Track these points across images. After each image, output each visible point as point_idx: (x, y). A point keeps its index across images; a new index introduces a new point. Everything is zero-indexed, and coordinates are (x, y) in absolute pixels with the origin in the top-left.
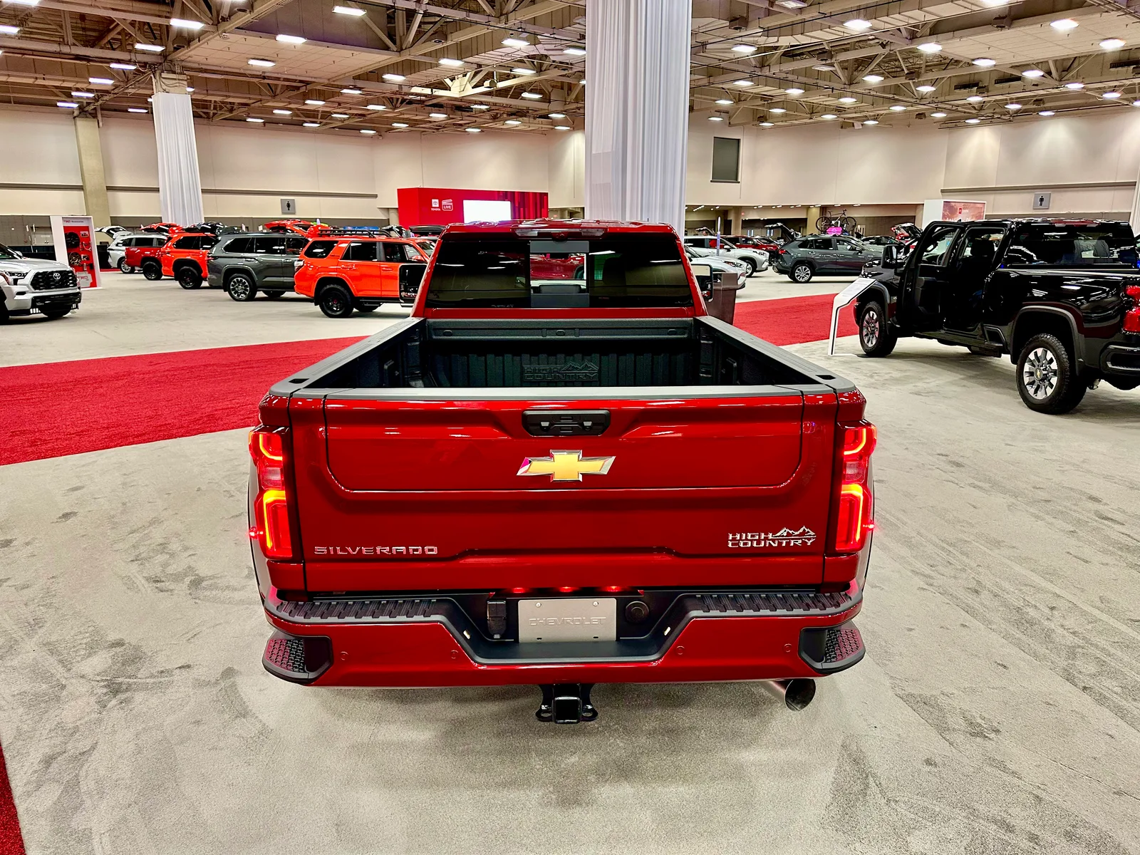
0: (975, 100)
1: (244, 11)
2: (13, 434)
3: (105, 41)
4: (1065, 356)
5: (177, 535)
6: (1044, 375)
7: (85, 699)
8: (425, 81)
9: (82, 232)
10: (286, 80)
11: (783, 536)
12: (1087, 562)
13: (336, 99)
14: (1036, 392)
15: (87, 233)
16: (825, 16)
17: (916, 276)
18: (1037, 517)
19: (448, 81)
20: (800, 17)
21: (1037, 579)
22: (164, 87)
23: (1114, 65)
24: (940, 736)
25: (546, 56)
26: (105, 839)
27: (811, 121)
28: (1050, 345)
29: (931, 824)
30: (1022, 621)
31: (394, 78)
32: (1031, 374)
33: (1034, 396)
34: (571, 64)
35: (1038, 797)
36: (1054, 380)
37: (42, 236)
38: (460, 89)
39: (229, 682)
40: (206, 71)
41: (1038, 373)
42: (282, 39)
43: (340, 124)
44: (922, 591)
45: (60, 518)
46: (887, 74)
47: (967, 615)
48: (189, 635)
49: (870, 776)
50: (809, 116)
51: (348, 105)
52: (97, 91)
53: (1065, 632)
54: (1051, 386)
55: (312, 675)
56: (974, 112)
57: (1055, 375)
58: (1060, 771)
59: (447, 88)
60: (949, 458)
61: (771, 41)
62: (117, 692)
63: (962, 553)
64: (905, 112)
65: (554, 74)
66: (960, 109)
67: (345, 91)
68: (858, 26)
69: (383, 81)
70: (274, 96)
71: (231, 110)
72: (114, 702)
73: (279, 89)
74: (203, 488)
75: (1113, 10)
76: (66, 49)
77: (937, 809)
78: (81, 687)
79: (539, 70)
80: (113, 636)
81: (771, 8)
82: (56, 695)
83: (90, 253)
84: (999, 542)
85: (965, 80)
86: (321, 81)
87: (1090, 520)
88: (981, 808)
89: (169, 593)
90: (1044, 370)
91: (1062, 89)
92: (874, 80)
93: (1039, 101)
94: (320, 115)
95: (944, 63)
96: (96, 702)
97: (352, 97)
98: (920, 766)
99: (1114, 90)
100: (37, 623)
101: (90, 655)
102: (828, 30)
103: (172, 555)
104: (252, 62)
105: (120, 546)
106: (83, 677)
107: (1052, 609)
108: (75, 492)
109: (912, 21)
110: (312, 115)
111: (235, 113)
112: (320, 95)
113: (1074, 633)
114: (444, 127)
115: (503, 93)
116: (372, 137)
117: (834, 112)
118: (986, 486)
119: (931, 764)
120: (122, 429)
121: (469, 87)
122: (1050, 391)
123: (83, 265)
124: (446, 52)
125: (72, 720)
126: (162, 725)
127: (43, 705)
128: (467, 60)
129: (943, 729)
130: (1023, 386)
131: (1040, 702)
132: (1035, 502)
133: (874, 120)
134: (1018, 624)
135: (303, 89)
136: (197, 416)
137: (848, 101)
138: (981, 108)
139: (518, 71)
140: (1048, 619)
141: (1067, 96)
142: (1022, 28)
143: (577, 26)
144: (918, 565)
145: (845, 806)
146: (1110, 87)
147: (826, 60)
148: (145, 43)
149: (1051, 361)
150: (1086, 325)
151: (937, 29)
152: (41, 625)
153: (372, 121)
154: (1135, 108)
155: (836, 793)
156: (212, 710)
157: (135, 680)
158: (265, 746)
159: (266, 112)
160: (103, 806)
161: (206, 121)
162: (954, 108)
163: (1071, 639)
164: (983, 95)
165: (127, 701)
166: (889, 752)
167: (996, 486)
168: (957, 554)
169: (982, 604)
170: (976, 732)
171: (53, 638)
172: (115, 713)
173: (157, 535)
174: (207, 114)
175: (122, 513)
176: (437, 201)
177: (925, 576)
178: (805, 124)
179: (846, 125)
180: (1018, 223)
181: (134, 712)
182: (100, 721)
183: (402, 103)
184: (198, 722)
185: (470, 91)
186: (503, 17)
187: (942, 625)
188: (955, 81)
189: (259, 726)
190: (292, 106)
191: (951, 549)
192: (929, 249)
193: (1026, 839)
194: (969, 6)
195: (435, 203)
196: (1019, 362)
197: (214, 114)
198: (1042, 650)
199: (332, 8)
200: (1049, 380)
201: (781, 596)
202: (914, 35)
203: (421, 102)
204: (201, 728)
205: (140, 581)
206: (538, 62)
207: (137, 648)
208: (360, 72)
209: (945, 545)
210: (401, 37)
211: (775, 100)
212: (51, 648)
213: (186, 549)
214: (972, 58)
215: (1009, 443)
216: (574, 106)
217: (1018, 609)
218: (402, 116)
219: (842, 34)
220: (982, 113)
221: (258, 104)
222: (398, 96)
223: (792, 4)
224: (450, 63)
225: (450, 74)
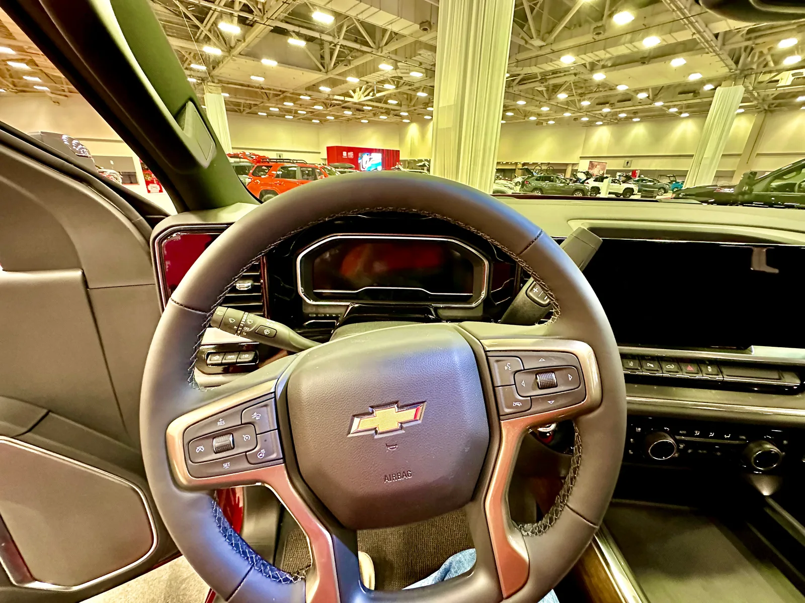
0: (605, 110)
1: (241, 41)
8: (340, 92)
10: (272, 90)
13: (299, 102)
16: (552, 52)
19: (351, 92)
20: (539, 52)
22: (209, 90)
23: (680, 93)
25: (401, 78)
27: (524, 120)
31: (325, 89)
34: (414, 82)
38: (358, 97)
40: (232, 83)
42: (265, 61)
43: (302, 117)
50: (523, 117)
51: (305, 106)
56: (602, 117)
59: (352, 97)
61: (517, 70)
64: (570, 116)
65: (405, 89)
66: (597, 116)
67: (302, 97)
68: (567, 60)
69: (320, 92)
70: (269, 99)
71: (250, 108)
73: (271, 95)
75: (711, 52)
79: (397, 87)
81: (526, 46)
85: (602, 101)
86: (289, 90)
91: (652, 106)
92: (562, 96)
93: (636, 112)
94: (293, 112)
97: (305, 100)
99: (676, 106)
102: (550, 63)
104: (253, 78)
110: (289, 111)
111: (252, 109)
112: (291, 100)
114: (351, 120)
115: (379, 100)
116: (317, 124)
117: (536, 116)
121: (362, 96)
124: (350, 73)
128: (361, 78)
133: (554, 121)
135: (282, 96)
137: (545, 109)
138: (606, 116)
139: (386, 86)
141: (652, 109)
142: (654, 65)
143: (419, 57)
147: (543, 83)
148: (196, 64)
153: (317, 115)
159: (266, 109)
162: (594, 115)
164: (611, 108)
174: (240, 110)
176: (346, 153)
178: (520, 122)
179: (539, 124)
183: (330, 106)
185: (363, 99)
186: (380, 49)
188: (597, 101)
190: (278, 106)
195: (345, 154)
197: (244, 110)
199: (286, 41)
203: (338, 105)
206: (397, 81)
208: (308, 85)
210: (327, 64)
214: (617, 84)
216: (413, 108)
218: (331, 113)
219: (556, 66)
220: (606, 118)
221: (262, 104)
222: (328, 101)
223: (537, 42)
224: (353, 80)
225: (353, 88)
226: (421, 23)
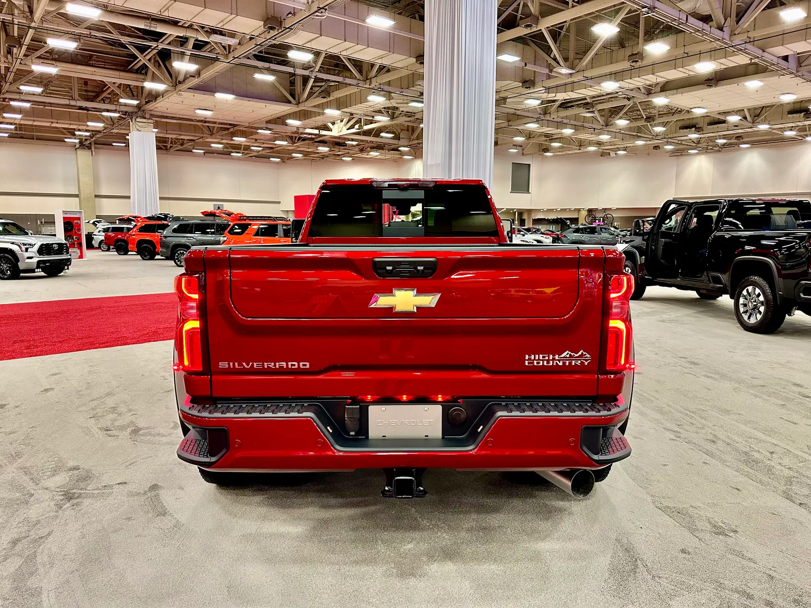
0: (694, 136)
1: (194, 77)
2: (15, 342)
3: (100, 98)
4: (768, 291)
5: (125, 402)
6: (754, 305)
7: (47, 503)
8: (314, 125)
9: (75, 221)
10: (222, 124)
11: (567, 357)
12: (795, 424)
13: (254, 137)
14: (749, 318)
15: (79, 221)
16: (587, 79)
17: (658, 237)
18: (756, 396)
19: (330, 125)
20: (570, 80)
21: (759, 435)
22: (138, 128)
23: (790, 112)
24: (691, 534)
25: (397, 108)
26: (52, 594)
27: (580, 151)
28: (757, 284)
29: (687, 593)
30: (749, 460)
31: (293, 123)
32: (745, 305)
33: (748, 321)
34: (414, 113)
35: (770, 576)
36: (762, 309)
37: (49, 228)
38: (338, 130)
39: (154, 493)
40: (167, 117)
41: (750, 304)
42: (219, 96)
43: (256, 154)
44: (672, 441)
45: (42, 391)
46: (632, 120)
47: (708, 456)
48: (127, 464)
49: (638, 560)
50: (578, 148)
51: (262, 141)
52: (92, 131)
53: (783, 468)
54: (760, 313)
55: (213, 459)
56: (694, 145)
57: (762, 305)
58: (786, 559)
59: (330, 130)
60: (688, 360)
61: (551, 96)
62: (71, 498)
63: (702, 418)
64: (645, 145)
65: (402, 120)
66: (683, 143)
67: (260, 131)
68: (610, 86)
69: (286, 125)
70: (212, 134)
71: (182, 144)
72: (68, 505)
73: (215, 129)
74: (146, 374)
75: (787, 74)
76: (73, 103)
77: (692, 583)
78: (47, 495)
79: (393, 117)
80: (71, 464)
81: (550, 74)
82: (27, 499)
83: (80, 235)
84: (728, 411)
85: (687, 123)
86: (244, 124)
87: (796, 398)
88: (726, 582)
89: (116, 437)
90: (755, 302)
91: (755, 129)
92: (622, 123)
93: (739, 137)
94: (243, 147)
95: (671, 111)
96: (55, 505)
97: (265, 135)
98: (677, 554)
99: (791, 129)
100: (18, 455)
101: (53, 475)
102: (590, 88)
103: (120, 414)
104: (198, 111)
105: (84, 408)
106: (47, 489)
107: (772, 453)
108: (55, 376)
109: (648, 83)
110: (237, 148)
111: (184, 146)
112: (243, 134)
113: (790, 468)
114: (327, 157)
115: (368, 133)
116: (278, 163)
117: (596, 145)
118: (717, 376)
119: (685, 553)
120: (92, 340)
121: (345, 129)
122: (759, 317)
123: (74, 244)
124: (329, 104)
125: (36, 516)
126: (102, 520)
127: (16, 506)
128: (343, 110)
129: (693, 530)
130: (739, 315)
131: (767, 513)
132: (754, 386)
133: (624, 150)
134: (746, 462)
135: (231, 130)
136: (145, 332)
137: (605, 138)
138: (699, 142)
139: (378, 118)
140: (769, 459)
141: (758, 133)
142: (724, 87)
143: (418, 87)
144: (669, 425)
145: (619, 580)
146: (788, 127)
147: (589, 109)
148: (126, 98)
149: (759, 295)
150: (783, 272)
151: (666, 88)
152: (20, 456)
153: (278, 152)
154: (806, 142)
155: (612, 571)
156: (140, 511)
157: (85, 491)
158: (178, 535)
159: (206, 145)
160: (53, 572)
161: (164, 152)
162: (680, 142)
163: (787, 472)
164: (700, 133)
165: (77, 504)
166: (653, 544)
167: (723, 376)
168: (698, 418)
169: (718, 449)
170: (719, 531)
171: (28, 465)
172: (68, 510)
173: (110, 402)
174: (166, 147)
175: (86, 389)
177: (674, 431)
178: (576, 153)
179: (604, 154)
180: (729, 201)
181: (82, 511)
182: (57, 517)
183: (299, 140)
184: (129, 519)
185: (345, 132)
186: (368, 81)
187: (689, 462)
188: (680, 124)
189: (174, 521)
190: (224, 141)
191: (692, 414)
192: (667, 222)
193: (763, 604)
194: (687, 72)
196: (735, 298)
197: (171, 147)
198: (766, 479)
199: (252, 75)
200: (758, 309)
201: (566, 405)
202: (649, 91)
203: (312, 139)
204: (130, 523)
205: (95, 430)
206: (391, 112)
207: (88, 471)
208: (270, 118)
209: (688, 413)
210: (299, 95)
211: (555, 137)
212: (26, 471)
213: (130, 410)
214: (691, 107)
215: (732, 351)
216: (416, 142)
217: (746, 453)
218: (299, 149)
219: (600, 91)
220: (700, 145)
221: (201, 140)
222: (296, 135)
223: (565, 71)
224: (332, 113)
225: (332, 120)
226: (418, 57)
